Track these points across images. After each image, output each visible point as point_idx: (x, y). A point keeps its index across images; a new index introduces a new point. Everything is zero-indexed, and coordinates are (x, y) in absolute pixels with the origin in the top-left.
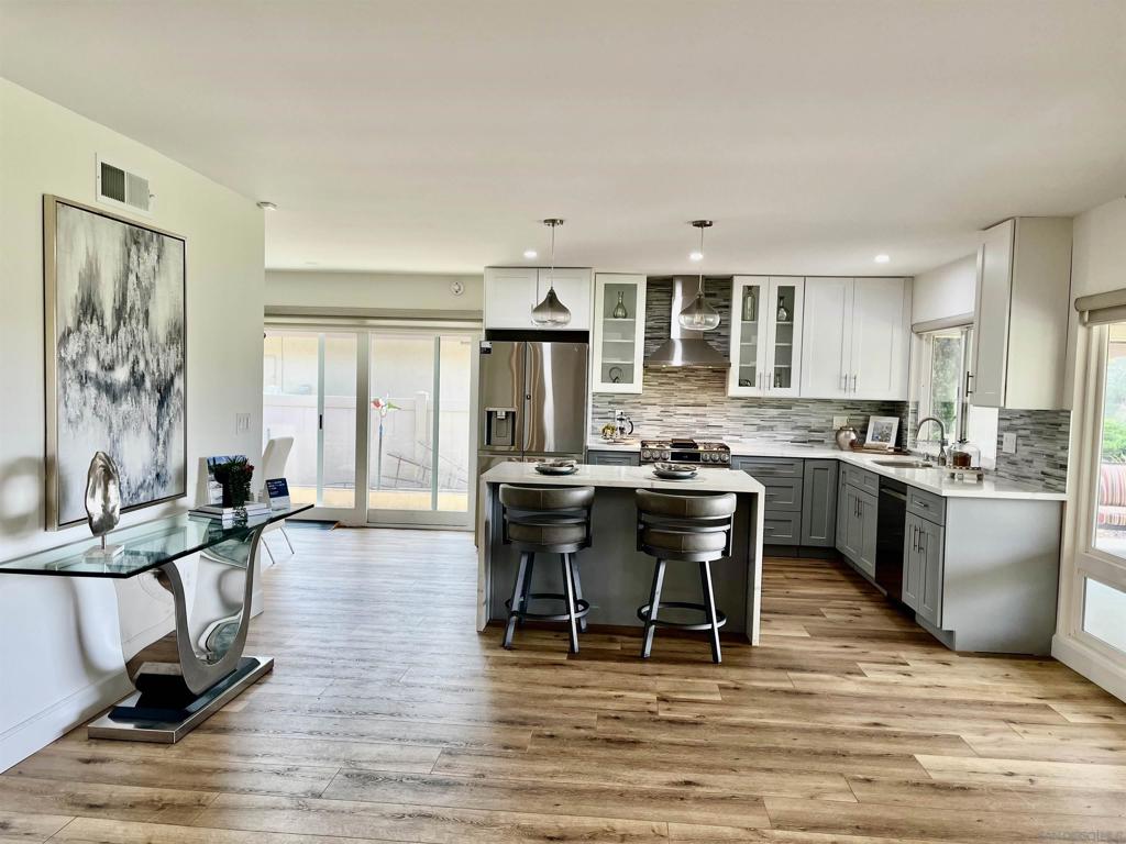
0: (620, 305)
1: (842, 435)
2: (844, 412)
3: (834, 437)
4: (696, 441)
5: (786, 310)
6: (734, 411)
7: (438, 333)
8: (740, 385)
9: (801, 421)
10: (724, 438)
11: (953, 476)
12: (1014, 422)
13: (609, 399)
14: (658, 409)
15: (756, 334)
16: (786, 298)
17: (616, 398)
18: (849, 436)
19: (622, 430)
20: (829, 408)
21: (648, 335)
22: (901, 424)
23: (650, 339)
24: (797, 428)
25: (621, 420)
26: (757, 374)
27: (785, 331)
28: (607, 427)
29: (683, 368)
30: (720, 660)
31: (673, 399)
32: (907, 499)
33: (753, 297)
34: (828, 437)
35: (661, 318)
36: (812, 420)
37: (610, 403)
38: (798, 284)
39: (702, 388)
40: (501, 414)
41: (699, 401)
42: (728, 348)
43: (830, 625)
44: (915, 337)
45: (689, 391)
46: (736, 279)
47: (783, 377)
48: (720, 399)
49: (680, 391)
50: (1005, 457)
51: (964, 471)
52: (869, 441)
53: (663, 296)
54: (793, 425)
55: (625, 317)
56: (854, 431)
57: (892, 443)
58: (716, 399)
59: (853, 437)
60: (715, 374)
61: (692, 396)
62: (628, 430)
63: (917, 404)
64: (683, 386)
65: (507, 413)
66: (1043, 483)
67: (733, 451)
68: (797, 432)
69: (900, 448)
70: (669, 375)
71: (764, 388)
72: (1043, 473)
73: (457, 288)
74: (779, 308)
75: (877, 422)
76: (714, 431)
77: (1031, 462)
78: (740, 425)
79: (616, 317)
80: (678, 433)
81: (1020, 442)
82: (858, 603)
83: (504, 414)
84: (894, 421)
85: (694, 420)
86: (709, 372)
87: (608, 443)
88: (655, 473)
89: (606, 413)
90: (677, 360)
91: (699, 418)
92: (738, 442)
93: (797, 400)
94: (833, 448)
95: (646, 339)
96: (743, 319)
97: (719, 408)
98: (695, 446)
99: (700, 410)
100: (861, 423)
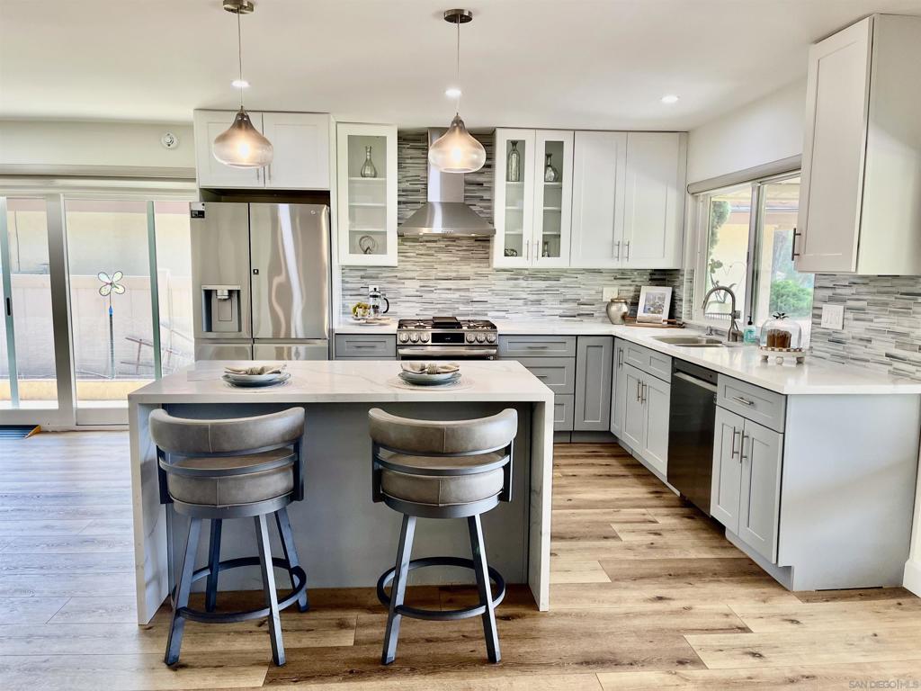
0: (368, 162)
1: (614, 308)
2: (615, 282)
3: (604, 310)
4: (459, 318)
5: (554, 170)
6: (501, 284)
7: (150, 196)
8: (506, 255)
9: (570, 294)
10: (489, 314)
11: (766, 359)
12: (838, 291)
13: (362, 273)
14: (416, 285)
15: (522, 198)
16: (554, 153)
17: (370, 272)
18: (620, 309)
19: (376, 308)
20: (599, 278)
21: (403, 199)
22: (673, 293)
23: (405, 203)
24: (566, 301)
25: (375, 296)
26: (525, 241)
27: (553, 193)
28: (359, 306)
29: (444, 237)
30: (498, 658)
31: (434, 272)
32: (719, 390)
33: (519, 155)
34: (598, 310)
35: (416, 179)
36: (579, 291)
37: (362, 278)
38: (566, 139)
39: (463, 259)
40: (222, 292)
41: (463, 274)
42: (492, 214)
43: (630, 556)
44: (690, 198)
45: (450, 263)
46: (499, 132)
47: (551, 244)
48: (485, 271)
49: (442, 262)
50: (824, 334)
51: (784, 353)
52: (640, 313)
53: (417, 153)
54: (562, 298)
55: (375, 177)
56: (626, 303)
57: (665, 315)
58: (479, 271)
59: (625, 309)
60: (477, 243)
61: (454, 268)
62: (383, 307)
63: (692, 272)
64: (443, 257)
65: (230, 292)
66: (891, 368)
67: (501, 329)
68: (566, 305)
69: (673, 319)
70: (429, 245)
71: (531, 258)
72: (887, 355)
73: (168, 140)
74: (547, 166)
75: (650, 293)
76: (479, 307)
77: (869, 341)
78: (505, 300)
79: (364, 176)
80: (440, 311)
81: (850, 315)
82: (651, 511)
83: (226, 293)
84: (667, 291)
85: (457, 295)
86: (473, 241)
87: (360, 325)
88: (401, 376)
89: (358, 289)
90: (437, 226)
91: (463, 294)
92: (504, 317)
93: (565, 271)
94: (603, 322)
95: (399, 203)
96: (508, 180)
97: (484, 281)
98: (458, 325)
99: (462, 284)
100: (632, 294)
